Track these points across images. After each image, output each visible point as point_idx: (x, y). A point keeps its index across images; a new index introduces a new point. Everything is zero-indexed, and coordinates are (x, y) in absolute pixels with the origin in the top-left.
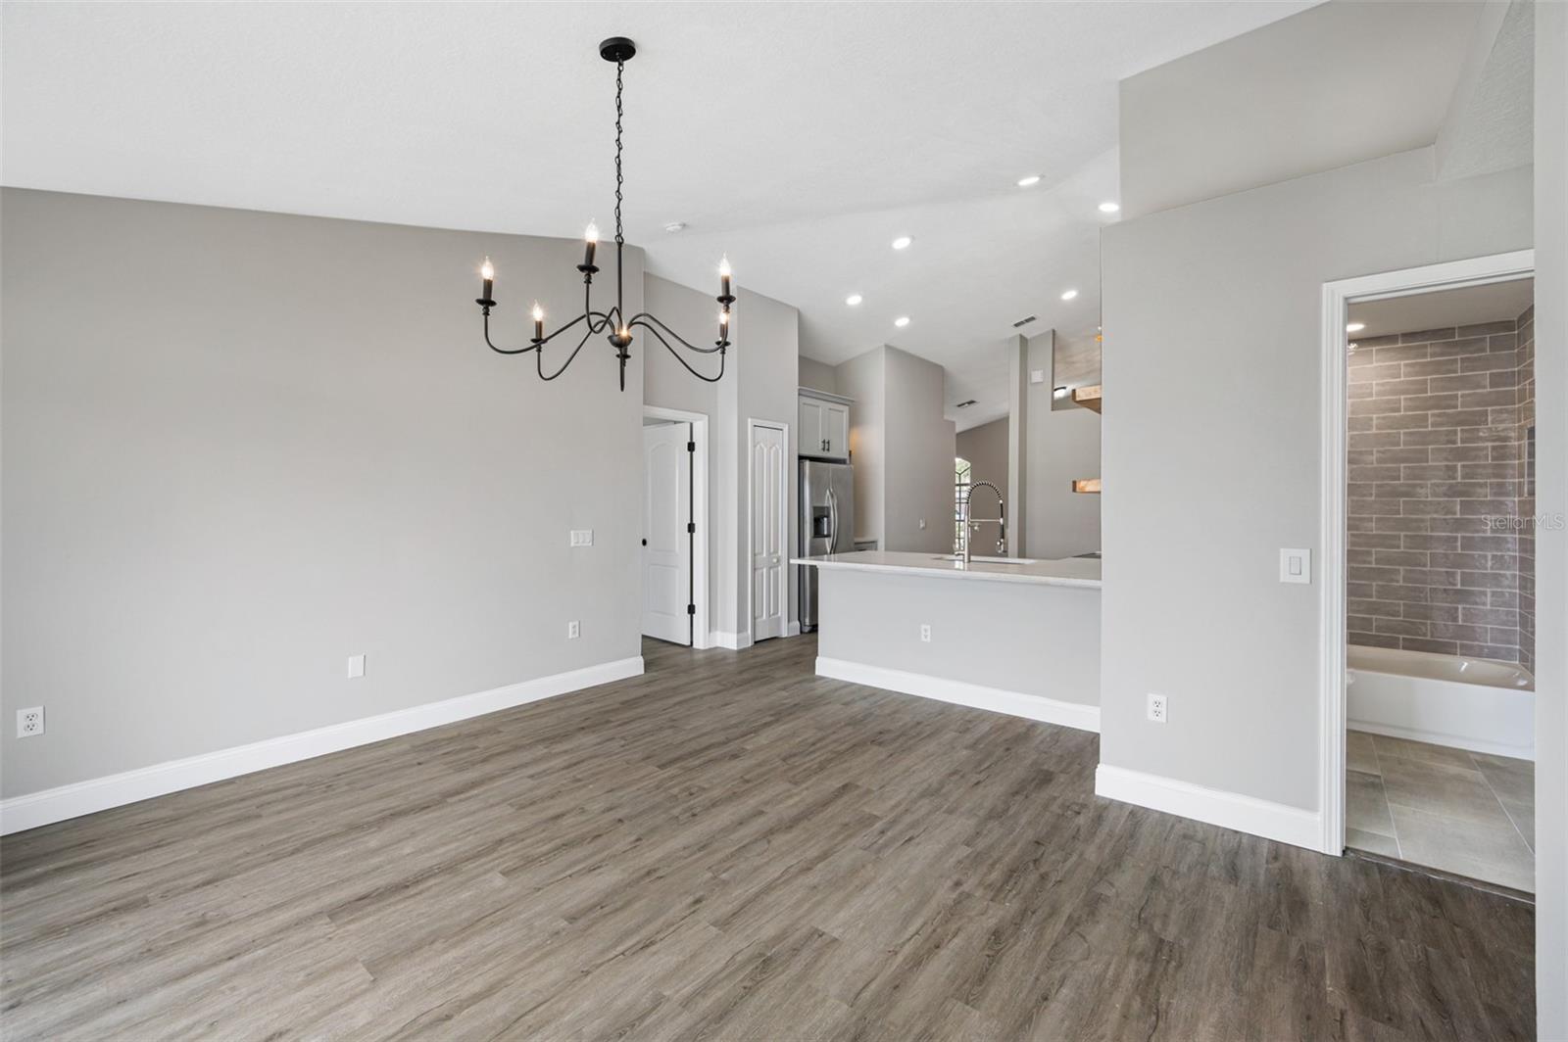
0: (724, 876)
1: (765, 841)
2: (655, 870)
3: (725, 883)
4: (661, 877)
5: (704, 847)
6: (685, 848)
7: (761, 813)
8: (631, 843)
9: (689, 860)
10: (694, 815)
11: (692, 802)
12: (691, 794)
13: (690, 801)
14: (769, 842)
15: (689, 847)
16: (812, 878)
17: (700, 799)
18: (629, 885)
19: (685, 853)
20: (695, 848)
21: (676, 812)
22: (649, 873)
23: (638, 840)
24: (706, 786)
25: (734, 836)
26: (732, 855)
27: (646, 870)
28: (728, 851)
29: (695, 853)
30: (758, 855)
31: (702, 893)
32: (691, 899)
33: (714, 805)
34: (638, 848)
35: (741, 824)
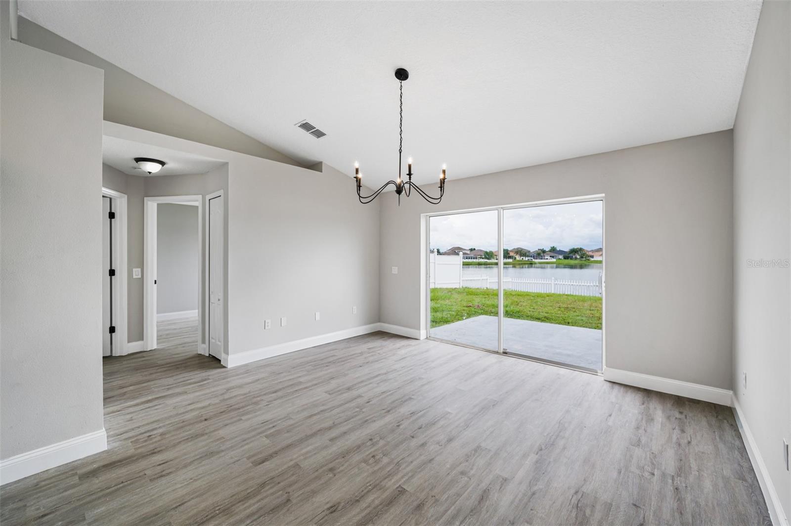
0: (358, 410)
1: (335, 423)
2: (386, 412)
3: (358, 407)
4: (383, 410)
5: (366, 421)
6: (375, 421)
7: (332, 440)
8: (401, 424)
9: (373, 416)
10: (371, 440)
11: (373, 450)
12: (373, 456)
13: (374, 451)
14: (334, 423)
15: (373, 421)
16: (322, 408)
17: (367, 453)
18: (395, 407)
19: (374, 419)
20: (369, 421)
21: (382, 443)
22: (389, 411)
23: (398, 426)
24: (363, 464)
25: (350, 426)
26: (353, 417)
27: (390, 412)
28: (354, 419)
29: (370, 419)
30: (341, 417)
31: (366, 405)
32: (370, 403)
33: (359, 447)
34: (397, 422)
35: (345, 433)
